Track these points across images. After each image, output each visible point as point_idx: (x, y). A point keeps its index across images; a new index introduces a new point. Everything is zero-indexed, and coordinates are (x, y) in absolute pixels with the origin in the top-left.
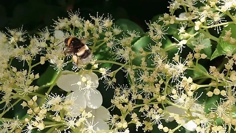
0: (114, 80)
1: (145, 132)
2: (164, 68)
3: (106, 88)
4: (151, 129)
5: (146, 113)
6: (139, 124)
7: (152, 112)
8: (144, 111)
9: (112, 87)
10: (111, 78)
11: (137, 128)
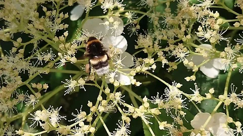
0: (138, 27)
1: (169, 72)
2: (189, 10)
3: (130, 34)
4: (175, 67)
5: (171, 52)
6: (164, 61)
7: (177, 51)
8: (169, 51)
9: (136, 34)
10: (136, 25)
11: (163, 65)
